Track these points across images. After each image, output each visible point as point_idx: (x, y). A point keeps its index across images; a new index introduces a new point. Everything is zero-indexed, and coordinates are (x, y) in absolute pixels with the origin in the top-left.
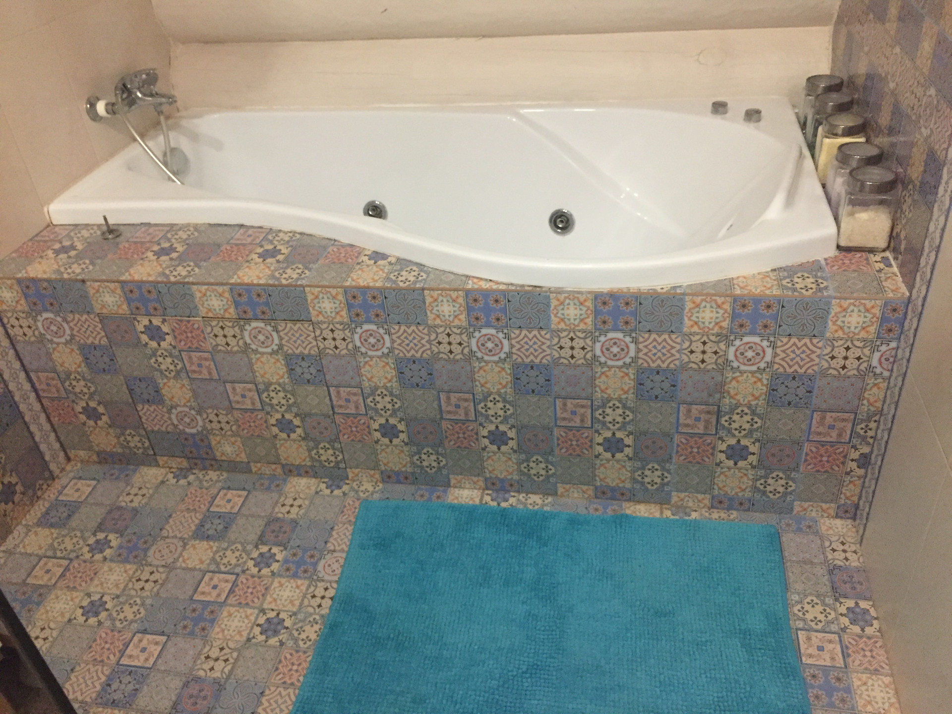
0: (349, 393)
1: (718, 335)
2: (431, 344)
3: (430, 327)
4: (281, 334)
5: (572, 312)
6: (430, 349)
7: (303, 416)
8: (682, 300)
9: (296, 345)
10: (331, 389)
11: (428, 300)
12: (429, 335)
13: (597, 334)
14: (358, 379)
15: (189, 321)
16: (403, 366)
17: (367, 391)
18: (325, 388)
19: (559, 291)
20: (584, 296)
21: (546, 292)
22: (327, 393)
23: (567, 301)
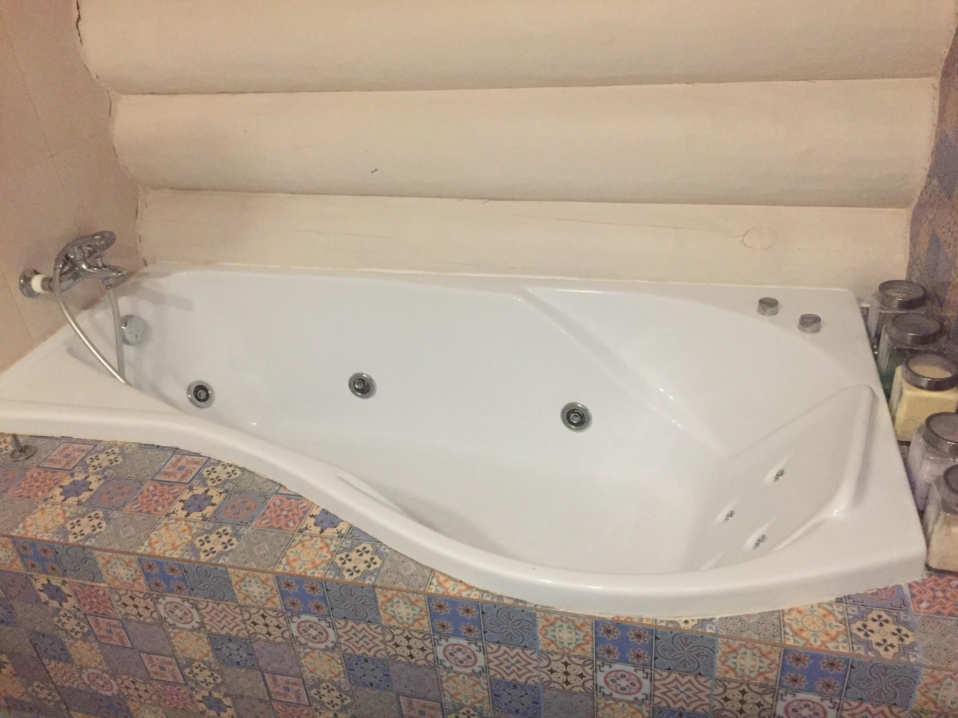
0: (287, 682)
1: (761, 686)
2: (386, 645)
3: (383, 627)
4: (203, 612)
5: (566, 635)
6: (386, 649)
7: (236, 698)
8: (713, 641)
9: (221, 626)
10: (267, 676)
11: (381, 599)
12: (384, 634)
13: (599, 663)
14: (297, 669)
15: (93, 587)
16: (351, 663)
17: (310, 682)
18: (259, 673)
19: (547, 611)
20: (581, 621)
21: (531, 609)
22: (262, 679)
23: (559, 623)
